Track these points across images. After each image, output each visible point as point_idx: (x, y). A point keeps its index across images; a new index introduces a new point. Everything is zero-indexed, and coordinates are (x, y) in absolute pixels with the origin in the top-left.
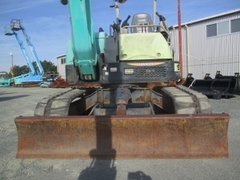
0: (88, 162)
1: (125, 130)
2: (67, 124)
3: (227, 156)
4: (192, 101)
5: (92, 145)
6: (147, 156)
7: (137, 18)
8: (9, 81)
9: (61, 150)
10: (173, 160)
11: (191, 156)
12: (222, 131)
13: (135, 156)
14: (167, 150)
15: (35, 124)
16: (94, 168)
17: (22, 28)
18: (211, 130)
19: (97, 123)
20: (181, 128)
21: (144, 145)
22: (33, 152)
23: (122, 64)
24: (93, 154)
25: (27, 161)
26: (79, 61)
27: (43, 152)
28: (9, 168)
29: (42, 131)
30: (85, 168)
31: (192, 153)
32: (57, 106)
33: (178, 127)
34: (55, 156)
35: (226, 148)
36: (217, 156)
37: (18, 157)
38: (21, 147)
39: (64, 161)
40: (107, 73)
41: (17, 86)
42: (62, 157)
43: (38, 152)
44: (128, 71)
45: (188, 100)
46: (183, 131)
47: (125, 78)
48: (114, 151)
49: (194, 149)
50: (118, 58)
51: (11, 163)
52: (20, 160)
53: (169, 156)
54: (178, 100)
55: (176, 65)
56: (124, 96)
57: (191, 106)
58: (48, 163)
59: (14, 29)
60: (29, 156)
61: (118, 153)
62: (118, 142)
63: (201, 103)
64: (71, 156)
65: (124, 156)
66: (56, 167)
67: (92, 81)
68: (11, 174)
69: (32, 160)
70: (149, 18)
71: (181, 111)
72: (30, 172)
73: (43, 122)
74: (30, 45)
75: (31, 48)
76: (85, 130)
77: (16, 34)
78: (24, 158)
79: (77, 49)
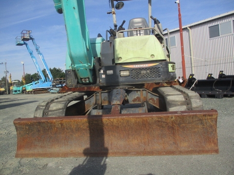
0: (82, 160)
1: (116, 128)
2: (62, 124)
3: (217, 151)
4: (184, 99)
5: (86, 144)
6: (138, 153)
7: (133, 23)
8: (20, 88)
9: (56, 149)
10: (163, 157)
11: (181, 153)
12: (211, 127)
13: (126, 153)
14: (157, 147)
15: (32, 125)
16: (86, 165)
17: (31, 39)
18: (200, 126)
19: (89, 122)
20: (170, 125)
21: (135, 142)
22: (31, 152)
23: (118, 66)
24: (86, 153)
25: (25, 160)
26: (76, 66)
27: (40, 151)
28: (8, 166)
29: (39, 131)
30: (77, 165)
31: (182, 149)
32: (54, 108)
33: (167, 124)
34: (51, 155)
35: (216, 144)
36: (207, 152)
37: (17, 156)
38: (20, 147)
39: (60, 160)
40: (103, 76)
41: (29, 93)
42: (57, 155)
43: (36, 151)
44: (123, 73)
45: (180, 98)
46: (173, 128)
47: (121, 79)
48: (107, 150)
49: (184, 145)
50: (113, 61)
51: (10, 162)
52: (19, 159)
53: (159, 153)
54: (169, 98)
55: (170, 65)
56: (119, 97)
57: (182, 104)
58: (43, 161)
59: (24, 39)
60: (27, 155)
61: (110, 151)
62: (110, 141)
63: (192, 100)
64: (65, 155)
65: (116, 154)
66: (50, 165)
67: (90, 83)
68: (8, 172)
69: (30, 159)
70: (145, 22)
71: (172, 109)
72: (26, 170)
73: (39, 123)
74: (40, 53)
75: (41, 57)
76: (78, 129)
77: (26, 44)
78: (22, 157)
79: (73, 54)
